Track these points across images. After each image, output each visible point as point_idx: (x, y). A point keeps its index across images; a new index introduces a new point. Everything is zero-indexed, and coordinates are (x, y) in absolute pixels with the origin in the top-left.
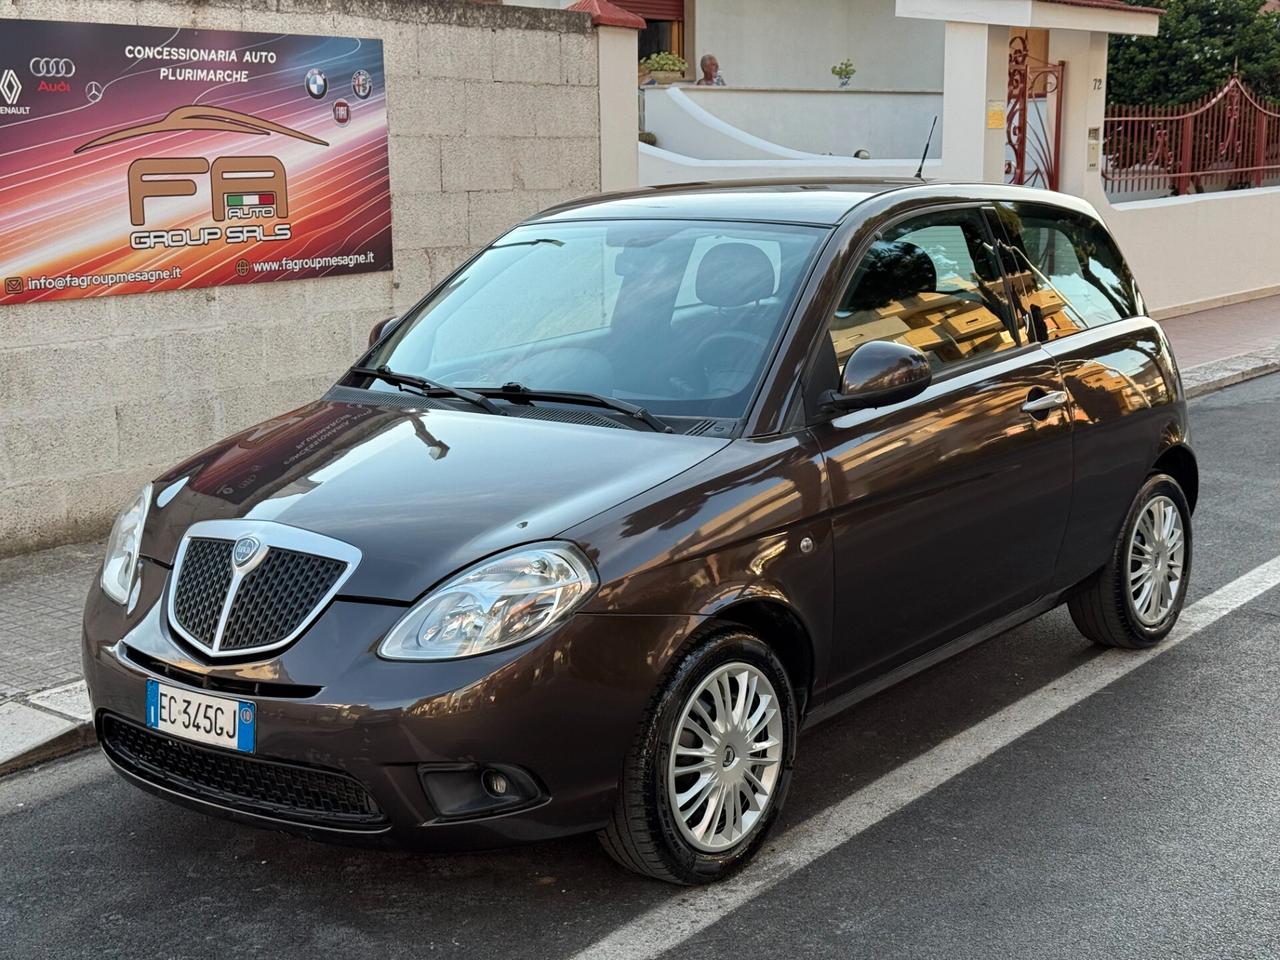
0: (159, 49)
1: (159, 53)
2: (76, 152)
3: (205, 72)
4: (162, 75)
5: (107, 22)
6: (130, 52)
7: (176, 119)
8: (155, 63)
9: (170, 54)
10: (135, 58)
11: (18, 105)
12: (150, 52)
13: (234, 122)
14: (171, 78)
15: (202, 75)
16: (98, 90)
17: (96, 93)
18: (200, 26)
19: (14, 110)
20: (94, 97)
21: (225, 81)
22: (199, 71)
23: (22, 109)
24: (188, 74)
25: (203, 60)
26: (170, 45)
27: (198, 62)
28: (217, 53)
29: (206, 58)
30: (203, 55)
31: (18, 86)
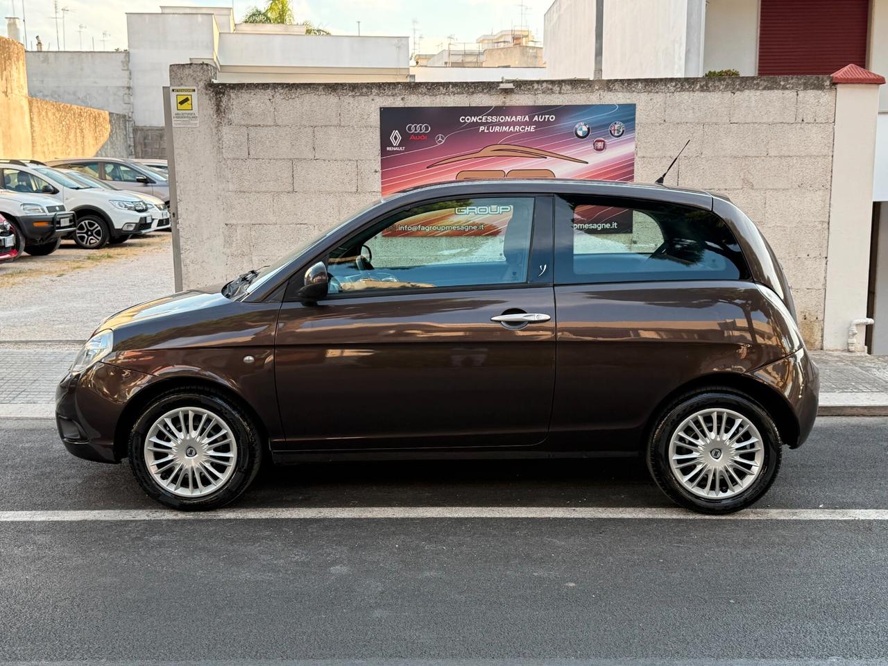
0: (481, 117)
1: (480, 119)
2: (428, 168)
3: (508, 127)
4: (481, 129)
5: (452, 105)
6: (462, 119)
7: (487, 151)
8: (477, 124)
9: (487, 119)
10: (465, 122)
11: (399, 146)
12: (474, 119)
13: (522, 152)
14: (485, 131)
15: (505, 129)
16: (443, 138)
17: (441, 140)
18: (507, 104)
19: (396, 149)
20: (441, 141)
21: (520, 131)
22: (504, 127)
23: (401, 148)
24: (497, 129)
25: (507, 121)
26: (488, 115)
27: (504, 122)
28: (516, 117)
29: (509, 120)
30: (508, 119)
31: (400, 138)
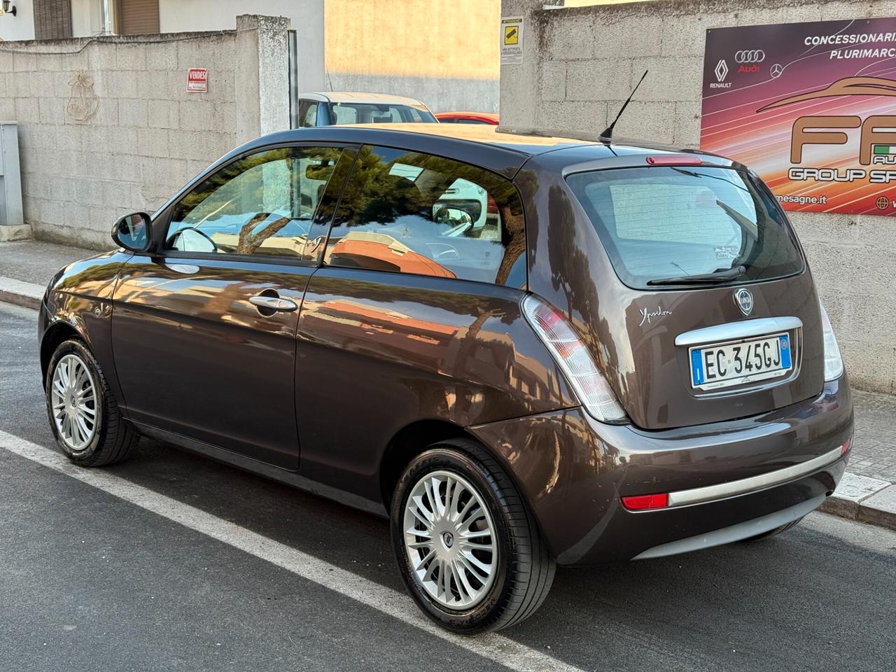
0: (833, 37)
1: (832, 40)
2: (757, 112)
3: (871, 51)
4: (832, 55)
5: (798, 21)
6: (809, 41)
7: (839, 88)
8: (828, 48)
9: (842, 39)
10: (812, 45)
11: (724, 82)
12: (824, 40)
13: (889, 88)
14: (839, 57)
15: (867, 53)
16: (779, 69)
17: (777, 71)
18: (874, 16)
19: (722, 85)
20: (777, 74)
21: (888, 56)
22: (866, 51)
23: (726, 84)
24: (855, 53)
25: (871, 42)
26: (843, 34)
27: (867, 43)
28: (884, 35)
29: (873, 40)
30: (872, 38)
31: (726, 70)
